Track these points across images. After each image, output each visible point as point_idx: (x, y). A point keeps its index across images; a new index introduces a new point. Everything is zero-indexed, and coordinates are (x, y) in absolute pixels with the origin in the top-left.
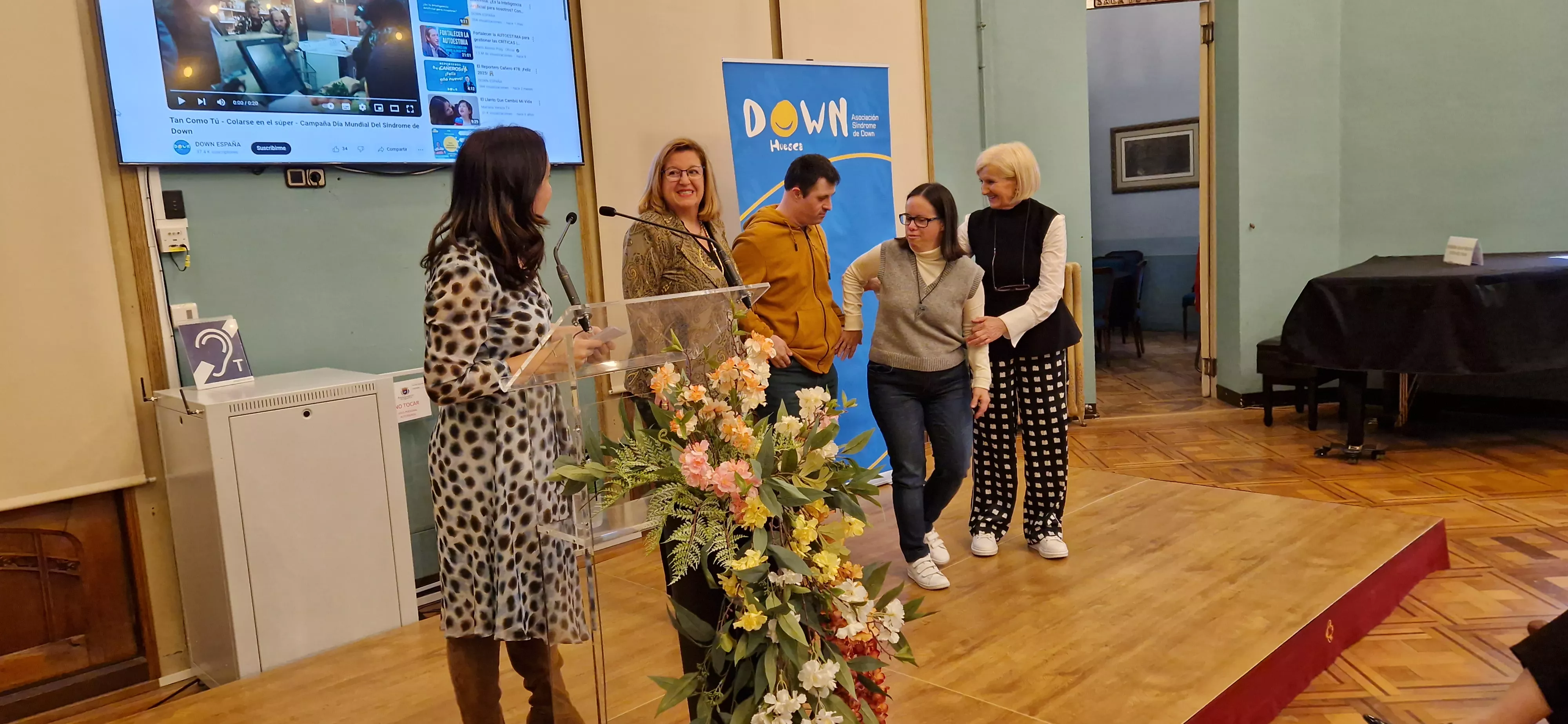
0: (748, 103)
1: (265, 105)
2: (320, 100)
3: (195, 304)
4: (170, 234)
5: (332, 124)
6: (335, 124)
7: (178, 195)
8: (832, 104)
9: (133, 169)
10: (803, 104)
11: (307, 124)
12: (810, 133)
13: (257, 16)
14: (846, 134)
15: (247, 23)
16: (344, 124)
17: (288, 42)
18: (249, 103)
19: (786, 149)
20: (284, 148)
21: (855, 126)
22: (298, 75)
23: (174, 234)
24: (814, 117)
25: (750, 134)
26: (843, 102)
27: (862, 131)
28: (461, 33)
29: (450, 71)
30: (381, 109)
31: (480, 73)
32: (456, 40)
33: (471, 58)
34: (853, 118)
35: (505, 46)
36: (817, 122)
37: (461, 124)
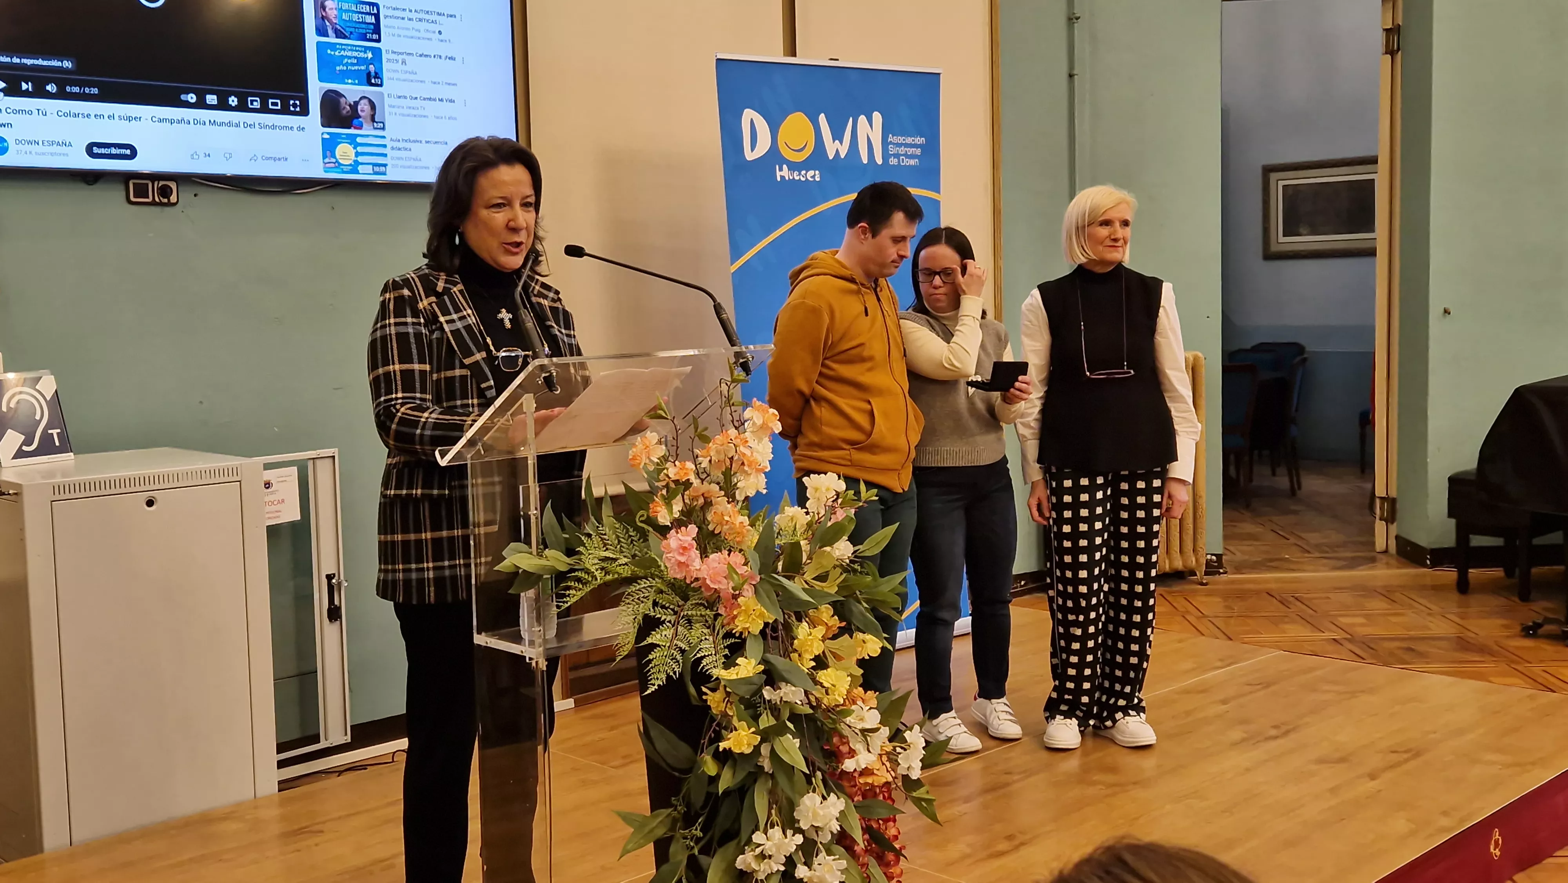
0: (748, 115)
2: (176, 88)
5: (192, 122)
6: (197, 122)
8: (862, 119)
10: (822, 118)
11: (160, 121)
12: (831, 157)
14: (879, 161)
16: (207, 123)
18: (87, 90)
19: (796, 178)
20: (128, 152)
21: (892, 150)
24: (838, 135)
25: (749, 156)
26: (877, 117)
27: (901, 158)
28: (368, 7)
29: (350, 58)
30: (257, 105)
31: (388, 60)
32: (360, 15)
33: (379, 41)
34: (889, 140)
35: (423, 26)
36: (841, 143)
37: (360, 127)
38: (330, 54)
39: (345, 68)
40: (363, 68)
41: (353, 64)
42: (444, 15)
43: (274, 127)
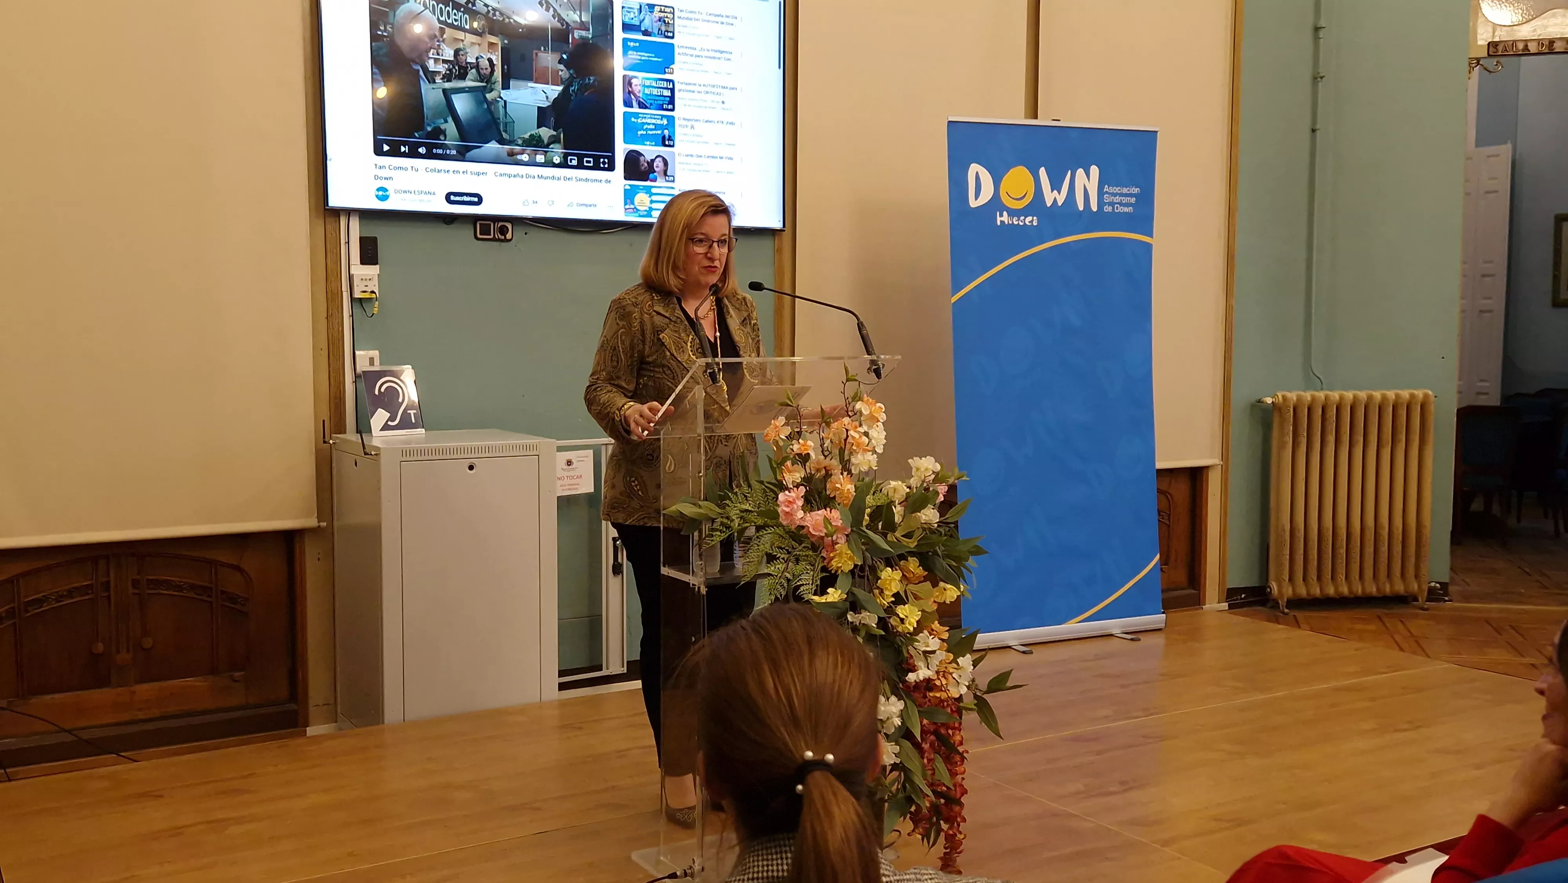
0: (975, 168)
1: (462, 155)
2: (515, 151)
3: (377, 352)
4: (362, 279)
5: (524, 176)
6: (528, 176)
7: (374, 240)
8: (1080, 172)
9: (337, 212)
10: (1042, 171)
11: (501, 175)
12: (1049, 204)
13: (464, 64)
14: (1095, 209)
15: (454, 71)
16: (536, 177)
17: (492, 90)
18: (448, 152)
19: (1016, 223)
20: (476, 200)
21: (1107, 198)
22: (497, 125)
23: (366, 280)
24: (1056, 186)
25: (973, 203)
26: (1094, 170)
27: (1116, 205)
28: (665, 83)
29: (649, 124)
30: (575, 163)
31: (680, 126)
32: (659, 90)
33: (673, 110)
34: (1105, 190)
35: (710, 97)
36: (1059, 193)
37: (655, 180)
38: (634, 122)
39: (645, 133)
40: (659, 132)
41: (651, 130)
42: (727, 88)
43: (587, 180)
